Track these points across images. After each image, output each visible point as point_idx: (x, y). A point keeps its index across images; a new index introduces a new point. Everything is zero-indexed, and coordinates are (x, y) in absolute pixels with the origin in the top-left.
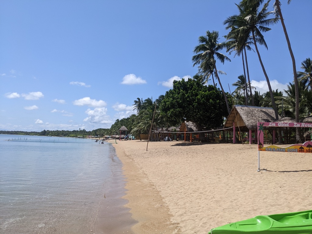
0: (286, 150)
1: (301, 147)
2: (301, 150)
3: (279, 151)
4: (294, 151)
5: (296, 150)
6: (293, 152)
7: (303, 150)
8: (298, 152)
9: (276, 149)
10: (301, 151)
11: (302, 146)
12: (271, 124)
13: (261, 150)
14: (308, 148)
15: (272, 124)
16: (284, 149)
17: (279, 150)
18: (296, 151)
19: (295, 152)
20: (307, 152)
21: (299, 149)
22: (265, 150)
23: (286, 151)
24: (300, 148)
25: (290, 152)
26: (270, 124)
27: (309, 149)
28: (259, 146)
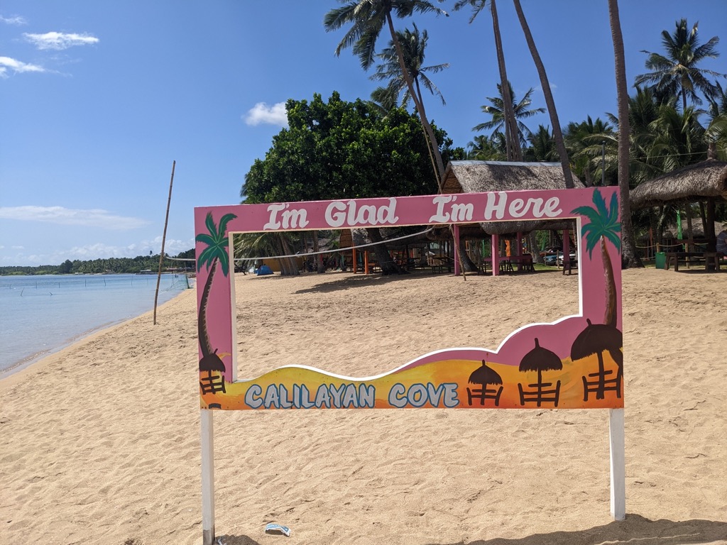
0: (382, 394)
1: (484, 368)
2: (484, 390)
3: (332, 406)
4: (434, 398)
5: (449, 393)
6: (428, 404)
7: (496, 387)
8: (460, 405)
9: (313, 388)
10: (483, 397)
11: (489, 365)
12: (279, 218)
13: (218, 406)
14: (531, 377)
15: (286, 215)
16: (366, 386)
17: (332, 397)
18: (448, 401)
19: (441, 404)
20: (523, 402)
21: (465, 384)
22: (242, 404)
23: (377, 404)
24: (474, 377)
25: (409, 405)
26: (273, 217)
27: (540, 385)
28: (206, 374)
